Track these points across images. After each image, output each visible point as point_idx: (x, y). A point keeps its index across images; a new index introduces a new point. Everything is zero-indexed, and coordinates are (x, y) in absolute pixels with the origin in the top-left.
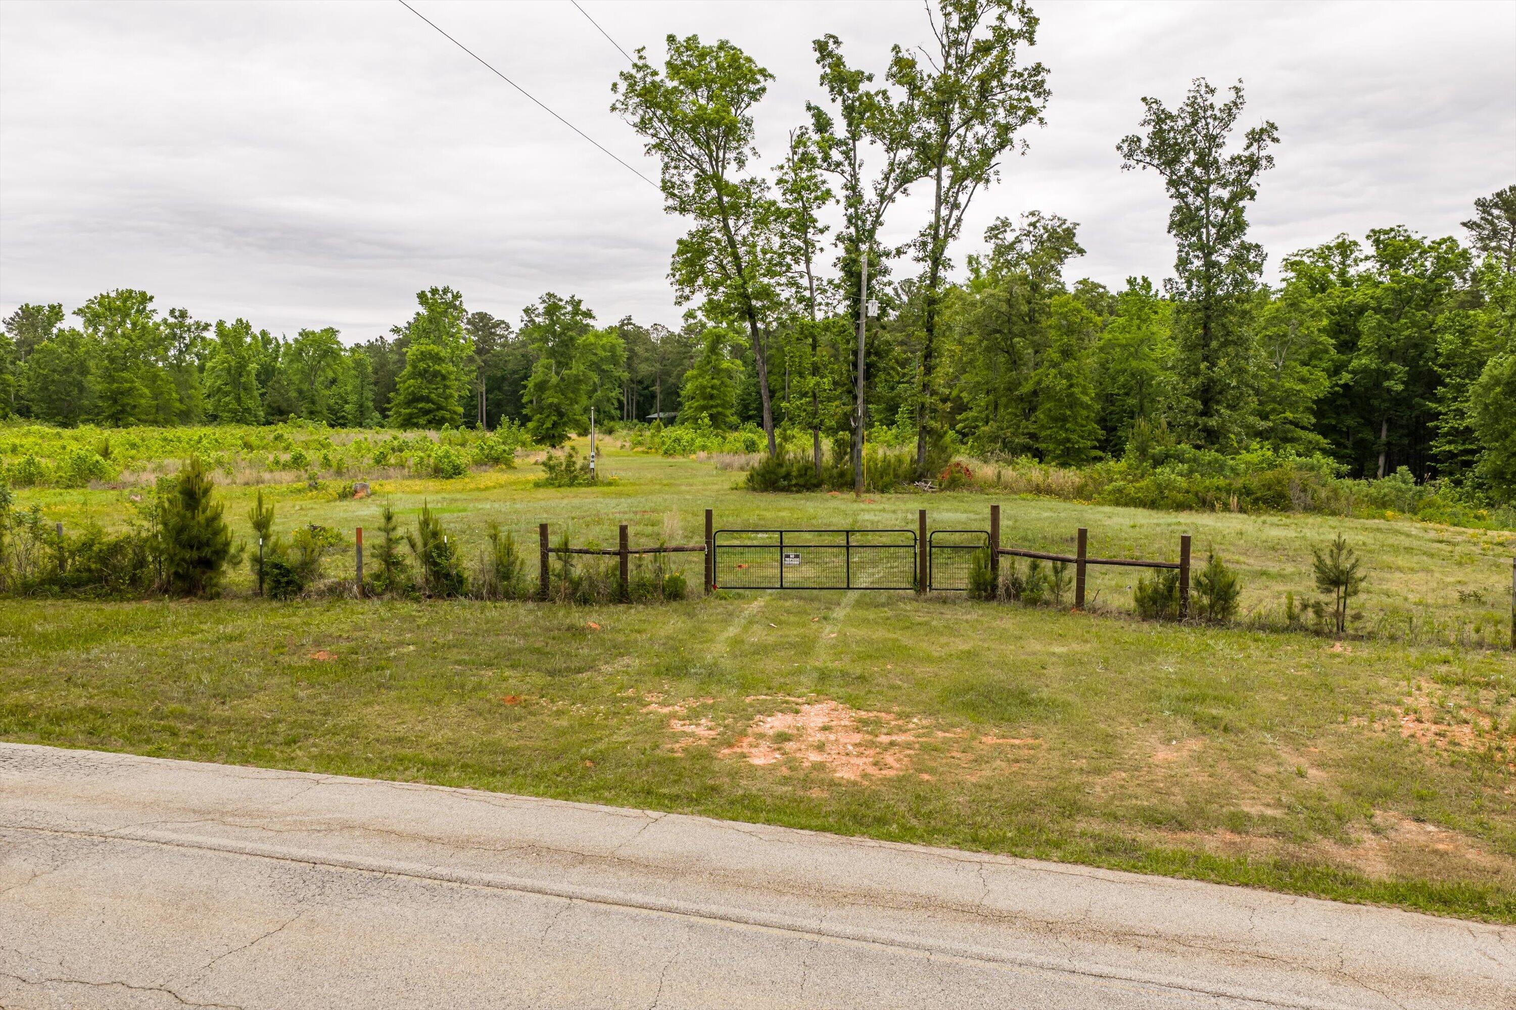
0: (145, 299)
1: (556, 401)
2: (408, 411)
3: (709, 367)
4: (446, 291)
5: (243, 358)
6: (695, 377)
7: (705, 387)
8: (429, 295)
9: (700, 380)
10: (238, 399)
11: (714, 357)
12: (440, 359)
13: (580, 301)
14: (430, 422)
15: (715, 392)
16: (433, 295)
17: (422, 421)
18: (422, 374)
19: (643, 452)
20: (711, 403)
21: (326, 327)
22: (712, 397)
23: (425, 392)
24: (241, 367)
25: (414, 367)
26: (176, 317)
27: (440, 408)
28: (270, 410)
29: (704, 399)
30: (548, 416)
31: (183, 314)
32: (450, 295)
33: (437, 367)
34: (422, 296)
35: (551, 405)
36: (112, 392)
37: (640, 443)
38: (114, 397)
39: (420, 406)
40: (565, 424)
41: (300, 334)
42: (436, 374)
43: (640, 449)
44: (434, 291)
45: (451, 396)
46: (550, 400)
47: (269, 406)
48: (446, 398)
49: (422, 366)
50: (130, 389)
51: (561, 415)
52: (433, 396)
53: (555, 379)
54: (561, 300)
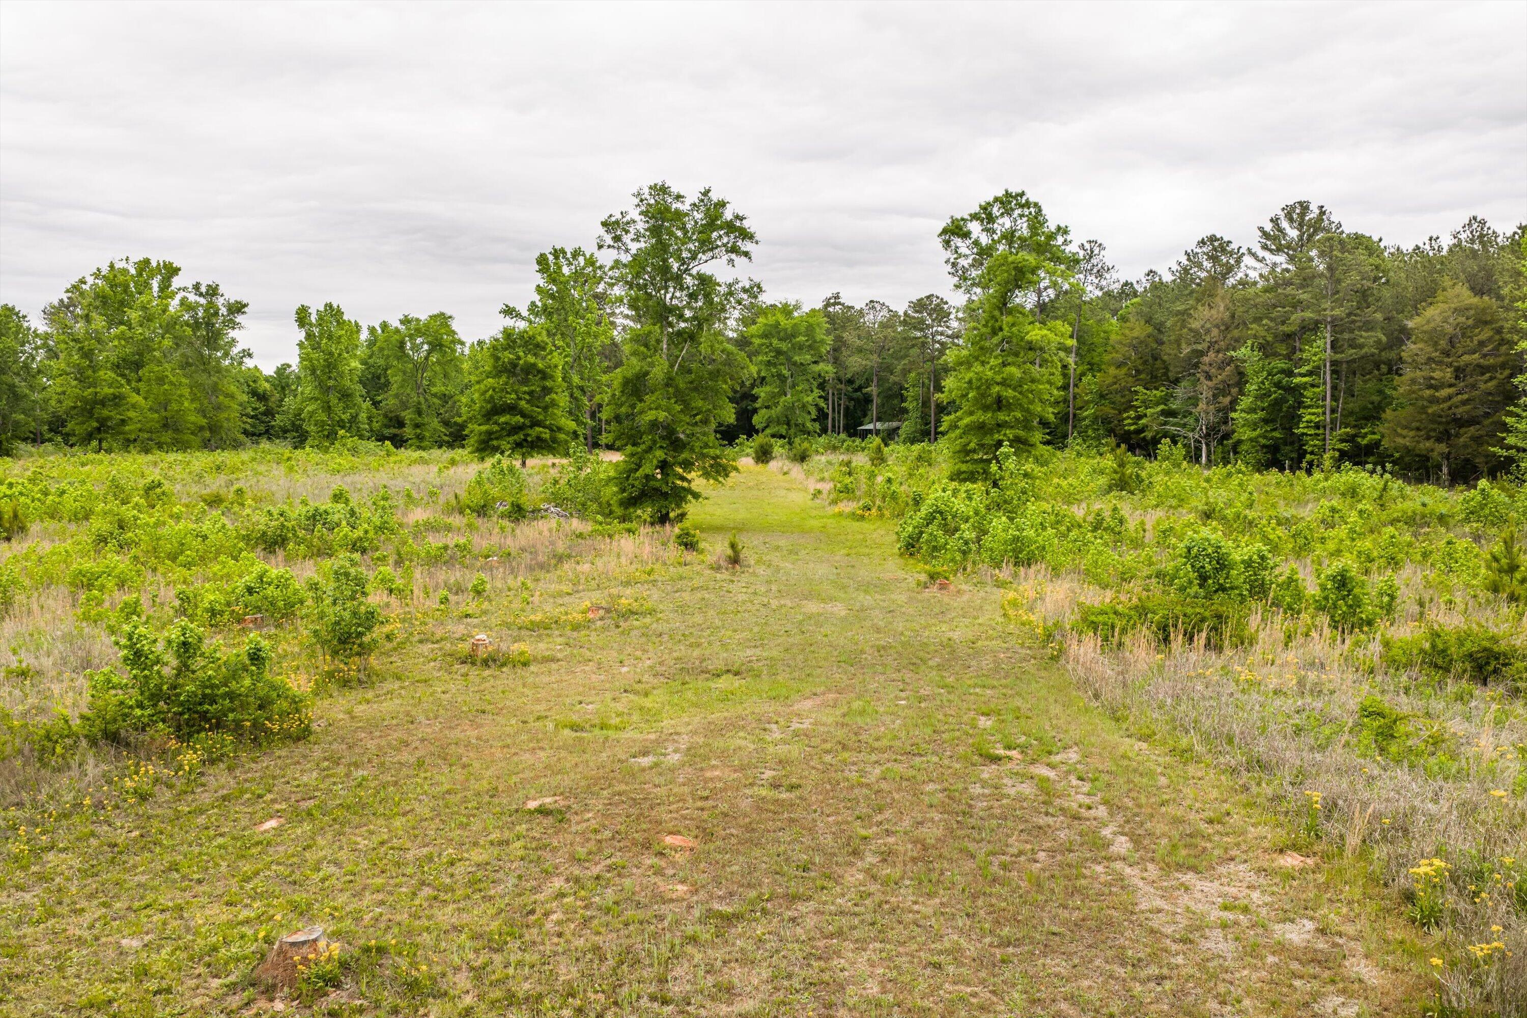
0: (171, 271)
1: (662, 415)
2: (484, 428)
3: (995, 340)
4: (576, 253)
5: (331, 354)
6: (966, 363)
7: (989, 384)
8: (551, 257)
9: (977, 367)
10: (328, 408)
11: (1006, 319)
12: (537, 346)
13: (722, 204)
14: (518, 445)
15: (1009, 393)
16: (557, 258)
17: (504, 444)
18: (511, 369)
19: (854, 516)
20: (1002, 416)
21: (436, 312)
22: (1000, 404)
23: (511, 398)
24: (331, 365)
25: (497, 359)
26: (201, 295)
27: (536, 423)
28: (386, 421)
29: (986, 408)
30: (650, 449)
31: (213, 291)
32: (581, 260)
33: (531, 359)
34: (542, 261)
35: (654, 424)
36: (84, 400)
37: (847, 491)
38: (88, 408)
39: (502, 419)
40: (687, 465)
41: (402, 322)
42: (530, 369)
43: (847, 507)
44: (557, 253)
45: (554, 404)
46: (650, 416)
47: (386, 416)
48: (545, 409)
49: (508, 356)
50: (115, 397)
51: (676, 445)
52: (523, 403)
53: (659, 370)
54: (679, 197)
